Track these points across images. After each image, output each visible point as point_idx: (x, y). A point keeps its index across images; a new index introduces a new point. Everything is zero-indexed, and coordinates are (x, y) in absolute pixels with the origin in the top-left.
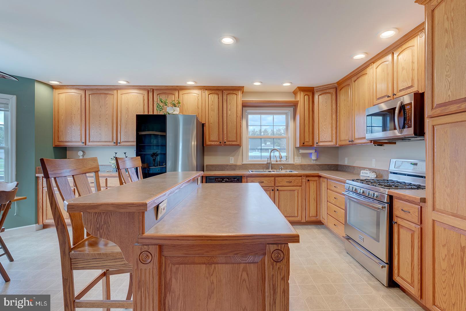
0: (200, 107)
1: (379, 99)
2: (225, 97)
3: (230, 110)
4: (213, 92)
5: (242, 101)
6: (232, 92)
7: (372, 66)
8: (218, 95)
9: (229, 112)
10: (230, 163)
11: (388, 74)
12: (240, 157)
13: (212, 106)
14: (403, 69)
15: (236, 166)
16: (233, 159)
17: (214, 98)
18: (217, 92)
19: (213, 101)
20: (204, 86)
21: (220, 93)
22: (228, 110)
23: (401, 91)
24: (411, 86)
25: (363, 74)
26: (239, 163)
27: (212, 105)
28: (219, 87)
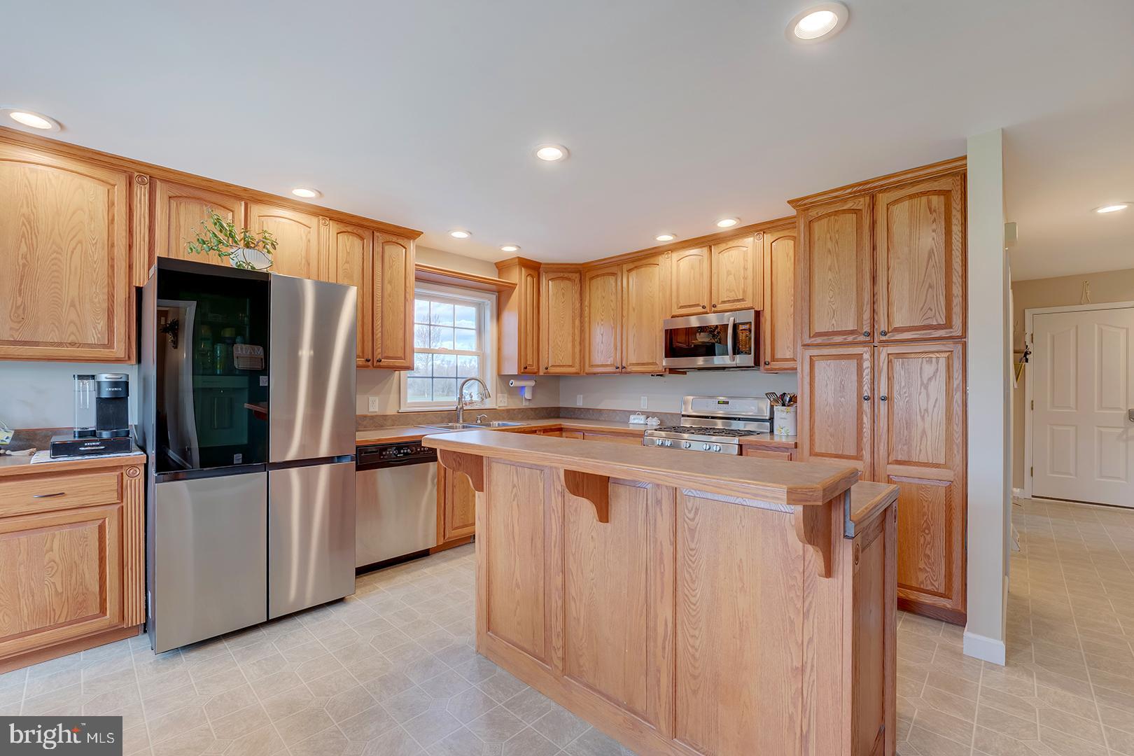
0: (314, 264)
1: (682, 307)
2: (378, 249)
3: (390, 282)
4: (349, 229)
5: (416, 265)
6: (394, 239)
7: (670, 255)
8: (362, 239)
9: (388, 288)
10: (370, 410)
11: (702, 274)
12: (394, 396)
13: (347, 266)
14: (729, 273)
15: (385, 417)
16: (377, 401)
17: (350, 247)
18: (360, 231)
19: (348, 253)
20: (328, 210)
21: (367, 234)
22: (386, 282)
23: (724, 302)
24: (743, 300)
25: (649, 263)
26: (391, 410)
27: (347, 262)
28: (365, 219)
